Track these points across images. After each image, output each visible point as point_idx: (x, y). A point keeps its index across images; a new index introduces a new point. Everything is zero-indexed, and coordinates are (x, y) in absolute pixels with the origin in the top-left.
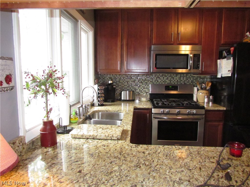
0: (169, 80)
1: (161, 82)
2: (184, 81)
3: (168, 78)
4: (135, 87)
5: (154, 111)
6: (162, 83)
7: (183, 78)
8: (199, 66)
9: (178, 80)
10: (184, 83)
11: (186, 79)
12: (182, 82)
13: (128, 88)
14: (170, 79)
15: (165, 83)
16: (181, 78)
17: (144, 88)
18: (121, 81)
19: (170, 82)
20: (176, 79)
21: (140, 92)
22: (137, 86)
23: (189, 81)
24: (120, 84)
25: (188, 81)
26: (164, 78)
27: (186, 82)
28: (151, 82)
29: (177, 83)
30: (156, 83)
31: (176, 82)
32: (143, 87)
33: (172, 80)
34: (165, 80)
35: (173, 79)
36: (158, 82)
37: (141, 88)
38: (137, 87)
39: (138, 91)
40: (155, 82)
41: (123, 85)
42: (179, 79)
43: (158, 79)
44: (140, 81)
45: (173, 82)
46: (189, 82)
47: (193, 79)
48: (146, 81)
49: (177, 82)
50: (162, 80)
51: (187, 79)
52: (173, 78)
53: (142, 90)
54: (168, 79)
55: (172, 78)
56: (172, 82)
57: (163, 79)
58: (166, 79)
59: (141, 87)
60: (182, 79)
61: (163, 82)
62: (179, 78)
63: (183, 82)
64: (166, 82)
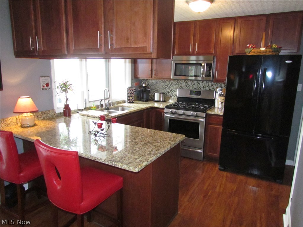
0: (196, 86)
1: (189, 87)
2: (210, 87)
3: (195, 83)
4: (168, 90)
5: (166, 110)
6: (190, 88)
7: (209, 84)
8: (210, 74)
9: (203, 86)
10: (209, 89)
11: (211, 85)
12: (207, 88)
13: (163, 91)
14: (197, 85)
15: (192, 88)
16: (206, 84)
17: (175, 92)
18: (157, 85)
19: (197, 87)
20: (202, 85)
21: (171, 95)
22: (169, 89)
23: (214, 87)
24: (156, 87)
25: (212, 87)
26: (191, 83)
27: (211, 88)
28: (181, 86)
29: (203, 89)
30: (185, 88)
31: (202, 88)
32: (174, 91)
33: (199, 86)
34: (192, 86)
35: (200, 85)
36: (186, 87)
37: (173, 92)
38: (169, 90)
39: (170, 94)
40: (184, 86)
41: (159, 88)
42: (205, 85)
43: (187, 84)
44: (172, 86)
45: (200, 87)
46: (214, 88)
47: (218, 86)
48: (177, 86)
49: (203, 88)
50: (190, 86)
51: (213, 86)
52: (200, 84)
53: (174, 93)
54: (195, 85)
55: (199, 84)
56: (198, 87)
57: (191, 84)
58: (193, 84)
59: (173, 90)
60: (207, 84)
61: (191, 87)
62: (205, 84)
63: (208, 88)
64: (193, 87)
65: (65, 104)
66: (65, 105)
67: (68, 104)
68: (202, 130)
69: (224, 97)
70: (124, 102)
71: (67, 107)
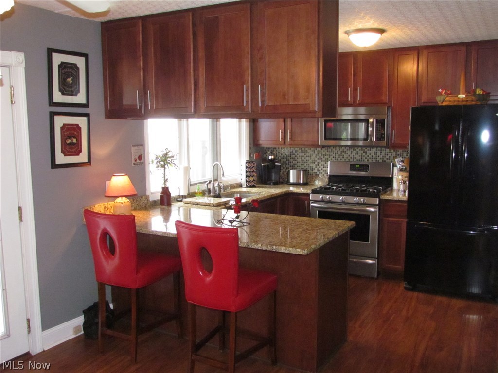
0: (359, 156)
1: (347, 158)
2: (383, 157)
3: (358, 152)
4: (311, 165)
6: (349, 160)
7: (381, 152)
8: (383, 136)
9: (372, 156)
10: (383, 161)
11: (385, 154)
12: (379, 159)
13: (303, 166)
14: (362, 154)
15: (353, 160)
16: (377, 152)
17: (324, 167)
18: (293, 156)
19: (362, 158)
20: (370, 154)
21: (318, 173)
22: (314, 163)
23: (389, 157)
24: (291, 160)
25: (387, 157)
26: (352, 152)
27: (385, 159)
28: (333, 157)
29: (372, 161)
30: (341, 160)
31: (370, 158)
32: (322, 165)
33: (364, 156)
34: (353, 156)
35: (366, 154)
36: (343, 158)
37: (320, 167)
38: (314, 165)
39: (315, 170)
40: (339, 157)
41: (295, 162)
42: (374, 154)
43: (343, 153)
44: (318, 157)
45: (366, 158)
46: (389, 159)
47: (396, 155)
48: (326, 157)
49: (372, 158)
50: (349, 156)
51: (387, 155)
52: (366, 152)
53: (322, 169)
54: (358, 154)
55: (364, 152)
56: (364, 158)
57: (351, 154)
58: (355, 154)
59: (320, 165)
60: (379, 153)
61: (351, 158)
62: (374, 152)
63: (381, 159)
64: (355, 158)
65: (164, 186)
66: (163, 189)
67: (166, 186)
68: (373, 226)
69: (407, 172)
70: (241, 186)
71: (166, 192)
